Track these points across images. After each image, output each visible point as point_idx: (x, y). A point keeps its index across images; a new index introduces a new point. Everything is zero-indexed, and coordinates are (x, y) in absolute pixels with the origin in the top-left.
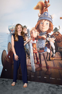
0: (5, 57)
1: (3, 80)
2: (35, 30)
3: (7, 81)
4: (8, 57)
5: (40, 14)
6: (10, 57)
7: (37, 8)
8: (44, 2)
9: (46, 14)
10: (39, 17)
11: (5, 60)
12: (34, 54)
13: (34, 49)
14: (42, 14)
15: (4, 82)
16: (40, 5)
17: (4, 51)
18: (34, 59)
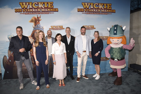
0: (6, 62)
1: (6, 81)
2: (31, 38)
3: (10, 81)
4: (9, 61)
5: (34, 26)
6: (10, 61)
7: (32, 21)
8: (36, 17)
9: (39, 26)
10: (34, 28)
11: (6, 64)
12: (32, 56)
13: (31, 53)
14: (35, 25)
15: (7, 82)
16: (34, 19)
17: (5, 56)
18: (32, 60)
